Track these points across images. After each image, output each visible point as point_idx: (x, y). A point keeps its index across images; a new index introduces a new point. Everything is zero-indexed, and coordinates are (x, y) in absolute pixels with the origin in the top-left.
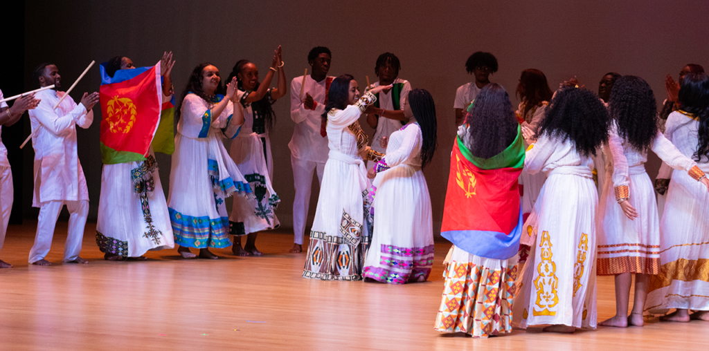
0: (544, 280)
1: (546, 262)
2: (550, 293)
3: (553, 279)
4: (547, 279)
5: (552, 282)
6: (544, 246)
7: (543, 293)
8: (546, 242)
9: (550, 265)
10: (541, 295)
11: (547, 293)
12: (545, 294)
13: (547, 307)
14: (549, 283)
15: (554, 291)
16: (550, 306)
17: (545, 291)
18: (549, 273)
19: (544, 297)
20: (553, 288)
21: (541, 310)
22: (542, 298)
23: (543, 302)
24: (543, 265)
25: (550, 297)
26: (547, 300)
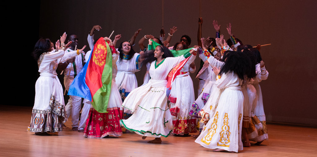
0: (224, 133)
1: (225, 126)
2: (226, 138)
3: (228, 133)
4: (225, 133)
5: (227, 134)
6: (225, 119)
7: (223, 138)
8: (226, 118)
9: (227, 127)
10: (222, 138)
11: (225, 138)
12: (224, 138)
13: (225, 143)
14: (226, 134)
15: (228, 137)
16: (226, 143)
17: (224, 137)
18: (226, 130)
19: (224, 139)
20: (228, 136)
21: (222, 144)
22: (223, 140)
23: (223, 141)
24: (224, 127)
25: (226, 139)
26: (225, 141)
